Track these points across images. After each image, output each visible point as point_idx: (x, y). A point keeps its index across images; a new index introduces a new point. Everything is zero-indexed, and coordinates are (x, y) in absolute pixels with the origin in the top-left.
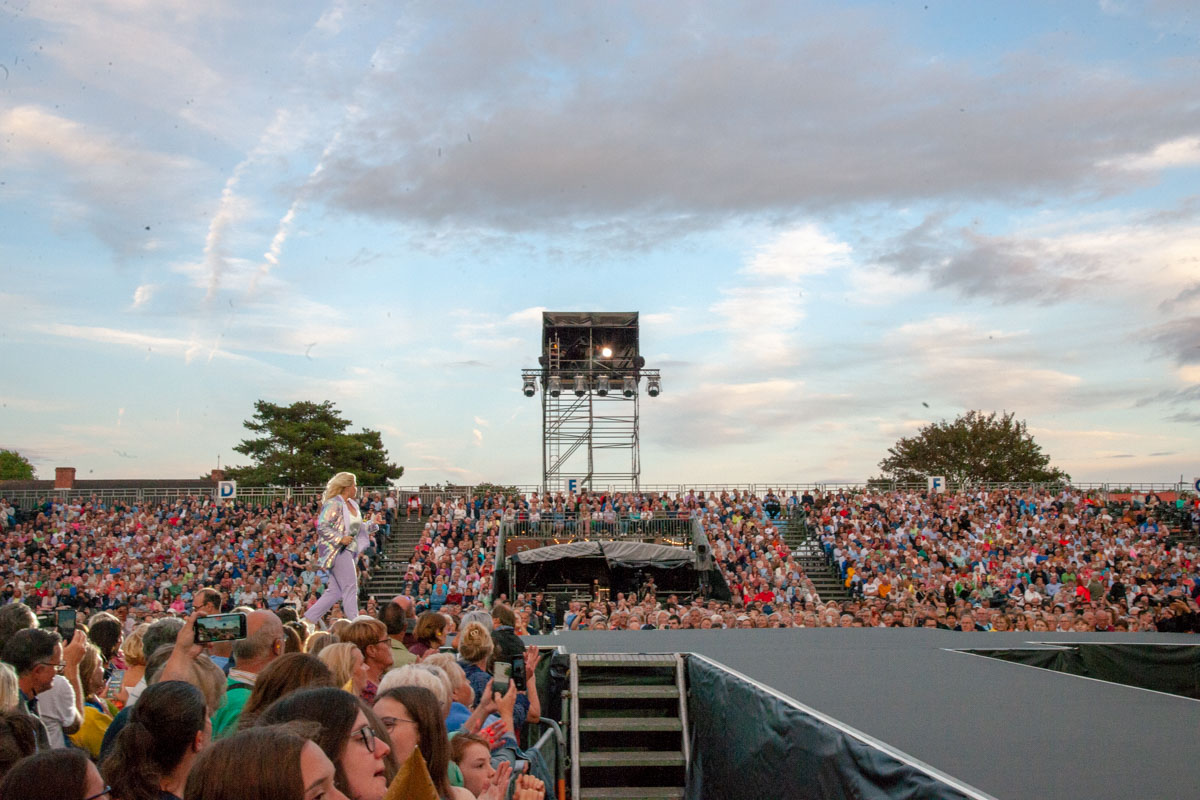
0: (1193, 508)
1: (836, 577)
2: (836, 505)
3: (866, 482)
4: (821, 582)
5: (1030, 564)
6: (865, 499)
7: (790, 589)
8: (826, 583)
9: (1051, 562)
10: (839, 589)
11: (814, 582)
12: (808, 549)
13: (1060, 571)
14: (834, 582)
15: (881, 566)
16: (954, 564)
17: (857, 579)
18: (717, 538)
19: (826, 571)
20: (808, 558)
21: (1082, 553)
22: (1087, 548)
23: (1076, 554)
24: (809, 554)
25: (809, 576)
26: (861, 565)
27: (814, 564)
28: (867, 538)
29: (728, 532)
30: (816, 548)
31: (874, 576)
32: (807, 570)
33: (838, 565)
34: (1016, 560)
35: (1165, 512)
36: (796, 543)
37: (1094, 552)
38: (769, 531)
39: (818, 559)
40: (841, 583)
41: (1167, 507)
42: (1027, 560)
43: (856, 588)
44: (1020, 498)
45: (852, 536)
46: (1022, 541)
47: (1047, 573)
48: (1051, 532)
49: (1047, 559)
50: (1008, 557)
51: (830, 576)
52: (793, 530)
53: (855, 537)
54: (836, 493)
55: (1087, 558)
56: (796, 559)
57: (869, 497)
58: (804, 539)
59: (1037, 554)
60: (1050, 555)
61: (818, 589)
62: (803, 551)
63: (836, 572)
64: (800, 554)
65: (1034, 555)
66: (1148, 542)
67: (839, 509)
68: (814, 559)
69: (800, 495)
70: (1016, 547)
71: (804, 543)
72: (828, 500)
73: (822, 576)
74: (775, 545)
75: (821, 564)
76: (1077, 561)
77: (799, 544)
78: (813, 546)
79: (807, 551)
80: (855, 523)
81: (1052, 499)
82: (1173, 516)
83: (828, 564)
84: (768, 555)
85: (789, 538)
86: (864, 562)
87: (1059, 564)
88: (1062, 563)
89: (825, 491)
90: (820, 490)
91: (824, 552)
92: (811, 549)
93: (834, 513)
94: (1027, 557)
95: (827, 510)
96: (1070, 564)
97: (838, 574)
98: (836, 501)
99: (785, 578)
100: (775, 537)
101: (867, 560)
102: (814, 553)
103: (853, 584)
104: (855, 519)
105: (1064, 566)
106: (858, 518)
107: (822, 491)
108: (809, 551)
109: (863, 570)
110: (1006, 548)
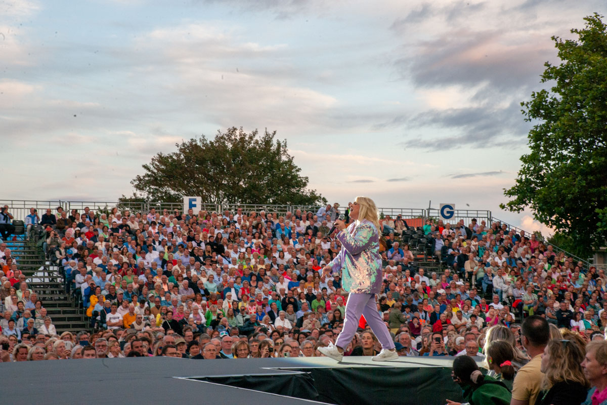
0: (438, 233)
1: (76, 306)
2: (81, 225)
3: (117, 201)
4: (59, 312)
5: (282, 291)
6: (115, 220)
7: (21, 320)
8: (65, 312)
9: (302, 289)
10: (79, 319)
11: (49, 313)
12: (46, 274)
13: (310, 297)
14: (74, 312)
15: (127, 293)
16: (206, 291)
17: (99, 308)
19: (65, 299)
20: (45, 285)
21: (332, 279)
23: (327, 280)
24: (47, 280)
25: (45, 306)
26: (105, 293)
27: (52, 292)
28: (114, 262)
30: (55, 274)
31: (119, 304)
32: (44, 299)
33: (80, 293)
34: (269, 286)
35: (412, 238)
36: (32, 269)
39: (57, 286)
40: (81, 313)
41: (415, 233)
42: (279, 286)
43: (99, 318)
44: (276, 222)
45: (98, 261)
46: (276, 267)
47: (298, 299)
48: (304, 257)
49: (298, 286)
50: (260, 283)
51: (70, 305)
52: (29, 253)
53: (100, 262)
54: (81, 212)
55: (337, 283)
56: (31, 286)
57: (119, 218)
58: (42, 263)
59: (289, 281)
60: (302, 281)
61: (54, 320)
62: (40, 277)
63: (77, 299)
64: (36, 280)
65: (287, 281)
66: (395, 268)
67: (85, 230)
68: (52, 286)
70: (268, 273)
71: (42, 268)
72: (72, 218)
73: (60, 305)
74: (5, 271)
75: (61, 292)
76: (327, 288)
77: (36, 269)
78: (52, 272)
79: (44, 277)
80: (101, 246)
81: (308, 223)
82: (420, 242)
83: (68, 292)
85: (24, 262)
86: (109, 289)
87: (310, 290)
88: (313, 289)
89: (70, 209)
90: (64, 208)
91: (64, 278)
92: (49, 275)
93: (78, 235)
94: (279, 283)
95: (71, 231)
96: (320, 291)
97: (80, 302)
98: (81, 221)
99: (15, 308)
100: (7, 261)
101: (112, 287)
102: (53, 280)
103: (96, 314)
104: (101, 242)
105: (315, 292)
106: (106, 240)
107: (66, 209)
108: (47, 277)
109: (107, 297)
110: (259, 274)
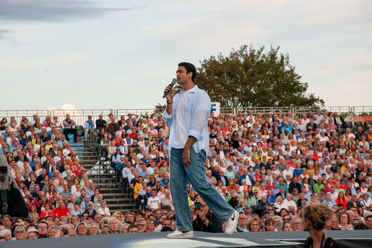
1: (125, 192)
2: (126, 128)
4: (112, 197)
5: (288, 177)
6: (152, 122)
7: (83, 203)
8: (116, 197)
9: (305, 175)
10: (127, 202)
11: (104, 198)
12: (102, 167)
13: (312, 182)
14: (123, 197)
15: (164, 181)
16: (225, 178)
17: (143, 193)
18: (17, 159)
19: (117, 186)
20: (101, 176)
21: (330, 166)
22: (334, 162)
23: (325, 167)
24: (102, 172)
25: (100, 192)
26: (146, 181)
27: (107, 181)
28: (153, 156)
29: (27, 155)
30: (108, 167)
31: (158, 190)
32: (101, 187)
33: (128, 182)
34: (277, 172)
36: (90, 163)
37: (341, 165)
38: (66, 152)
39: (110, 176)
40: (129, 197)
42: (285, 173)
43: (143, 201)
44: (281, 120)
45: (140, 156)
47: (301, 183)
49: (301, 172)
50: (269, 171)
51: (120, 192)
52: (88, 151)
53: (142, 157)
54: (126, 118)
55: (334, 170)
56: (91, 176)
57: (155, 121)
58: (98, 158)
59: (294, 169)
60: (304, 169)
61: (108, 203)
62: (97, 170)
63: (125, 186)
64: (94, 172)
65: (292, 169)
67: (129, 132)
68: (106, 176)
69: (94, 119)
70: (276, 163)
71: (98, 163)
72: (120, 123)
73: (113, 192)
74: (71, 166)
75: (113, 181)
76: (326, 174)
77: (94, 163)
78: (106, 165)
79: (100, 169)
80: (141, 144)
81: (308, 121)
83: (119, 181)
84: (64, 174)
85: (85, 158)
86: (150, 178)
87: (311, 176)
88: (314, 175)
89: (118, 116)
90: (113, 114)
91: (115, 170)
92: (104, 168)
93: (125, 135)
94: (286, 170)
95: (119, 133)
96: (320, 176)
97: (127, 189)
98: (126, 124)
99: (79, 194)
100: (72, 158)
101: (152, 176)
102: (106, 172)
103: (140, 197)
104: (142, 141)
105: (315, 177)
106: (145, 139)
107: (115, 115)
108: (102, 170)
109: (148, 184)
110: (267, 163)
